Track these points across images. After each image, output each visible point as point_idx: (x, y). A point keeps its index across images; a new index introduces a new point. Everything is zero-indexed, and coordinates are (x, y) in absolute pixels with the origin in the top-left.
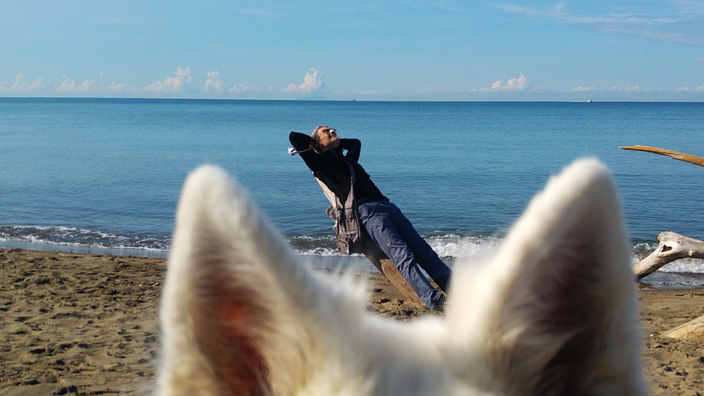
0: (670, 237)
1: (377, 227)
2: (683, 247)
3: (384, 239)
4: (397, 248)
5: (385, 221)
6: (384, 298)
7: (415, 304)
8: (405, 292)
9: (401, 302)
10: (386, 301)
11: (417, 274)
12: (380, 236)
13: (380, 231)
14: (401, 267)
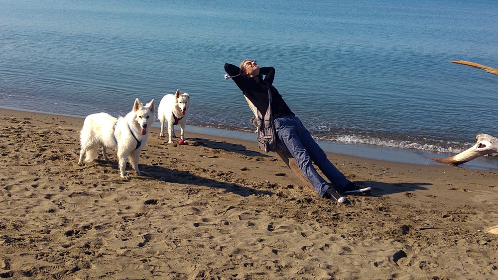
0: (485, 137)
1: (286, 136)
2: (494, 146)
3: (291, 145)
4: (298, 153)
5: (291, 133)
6: (289, 185)
7: (311, 190)
8: (304, 182)
9: (301, 188)
10: (291, 187)
11: (311, 172)
12: (288, 142)
13: (288, 139)
14: (301, 166)
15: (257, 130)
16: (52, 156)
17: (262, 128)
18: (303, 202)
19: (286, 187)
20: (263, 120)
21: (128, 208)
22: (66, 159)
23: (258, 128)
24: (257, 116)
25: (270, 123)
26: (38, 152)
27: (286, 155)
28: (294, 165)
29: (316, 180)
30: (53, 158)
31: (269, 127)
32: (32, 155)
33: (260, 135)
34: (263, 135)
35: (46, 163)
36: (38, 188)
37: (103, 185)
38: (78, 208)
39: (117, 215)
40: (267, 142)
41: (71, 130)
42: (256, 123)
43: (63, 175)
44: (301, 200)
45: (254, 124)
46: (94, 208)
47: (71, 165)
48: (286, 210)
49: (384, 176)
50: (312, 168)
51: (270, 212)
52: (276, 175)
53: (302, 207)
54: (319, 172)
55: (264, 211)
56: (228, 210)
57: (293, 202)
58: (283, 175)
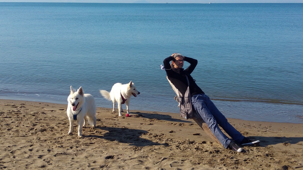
1: (199, 107)
3: (203, 113)
4: (208, 118)
5: (202, 105)
6: (203, 141)
7: (218, 144)
8: (213, 139)
9: (212, 143)
10: (204, 142)
11: (218, 132)
12: (201, 112)
13: (200, 109)
14: (210, 128)
15: (179, 105)
16: (41, 129)
17: (183, 103)
18: (213, 152)
19: (201, 142)
20: (183, 98)
21: (95, 162)
22: (51, 130)
23: (179, 103)
24: (178, 95)
25: (189, 100)
26: (32, 127)
27: (200, 121)
28: (206, 127)
29: (221, 137)
30: (42, 130)
31: (187, 102)
32: (27, 129)
33: (182, 108)
34: (184, 107)
35: (37, 134)
36: (33, 151)
37: (77, 147)
38: (61, 164)
39: (87, 167)
40: (187, 112)
41: (52, 111)
42: (178, 100)
43: (50, 142)
44: (212, 152)
45: (177, 101)
46: (71, 163)
47: (54, 134)
48: (202, 159)
49: (268, 132)
50: (218, 128)
51: (191, 161)
52: (194, 135)
53: (213, 156)
54: (223, 131)
55: (187, 160)
56: (162, 160)
57: (206, 153)
58: (198, 134)
